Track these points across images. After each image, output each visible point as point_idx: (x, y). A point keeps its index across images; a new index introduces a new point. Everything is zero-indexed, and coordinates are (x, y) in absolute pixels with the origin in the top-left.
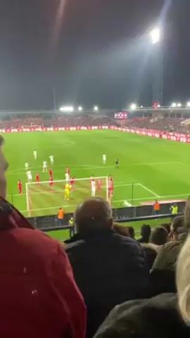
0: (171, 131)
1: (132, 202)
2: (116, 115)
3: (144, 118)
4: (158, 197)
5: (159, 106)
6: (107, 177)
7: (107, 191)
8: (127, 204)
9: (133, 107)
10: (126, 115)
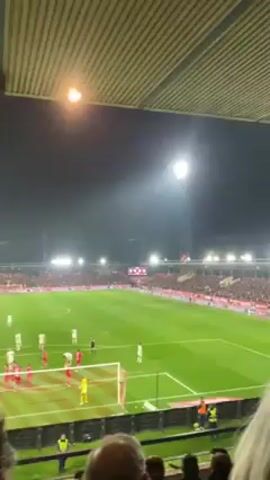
0: (208, 294)
1: (156, 404)
2: (131, 271)
3: (169, 274)
4: (195, 393)
5: (189, 259)
6: (119, 364)
7: (119, 385)
8: (150, 407)
9: (154, 260)
10: (144, 271)
